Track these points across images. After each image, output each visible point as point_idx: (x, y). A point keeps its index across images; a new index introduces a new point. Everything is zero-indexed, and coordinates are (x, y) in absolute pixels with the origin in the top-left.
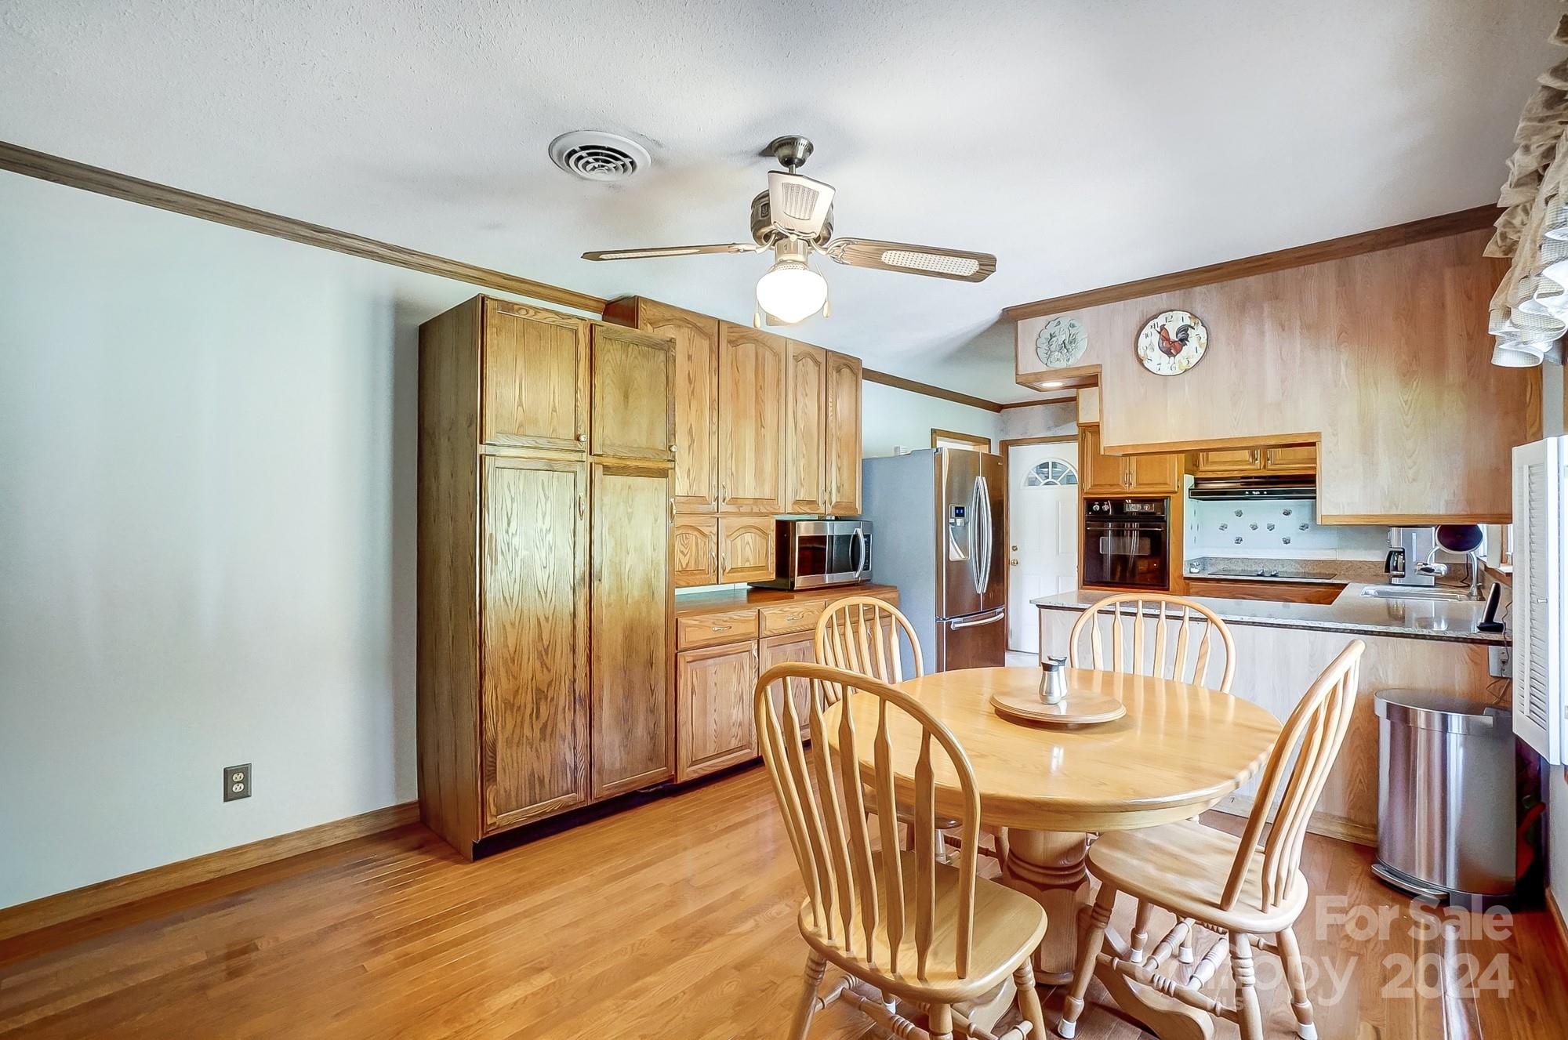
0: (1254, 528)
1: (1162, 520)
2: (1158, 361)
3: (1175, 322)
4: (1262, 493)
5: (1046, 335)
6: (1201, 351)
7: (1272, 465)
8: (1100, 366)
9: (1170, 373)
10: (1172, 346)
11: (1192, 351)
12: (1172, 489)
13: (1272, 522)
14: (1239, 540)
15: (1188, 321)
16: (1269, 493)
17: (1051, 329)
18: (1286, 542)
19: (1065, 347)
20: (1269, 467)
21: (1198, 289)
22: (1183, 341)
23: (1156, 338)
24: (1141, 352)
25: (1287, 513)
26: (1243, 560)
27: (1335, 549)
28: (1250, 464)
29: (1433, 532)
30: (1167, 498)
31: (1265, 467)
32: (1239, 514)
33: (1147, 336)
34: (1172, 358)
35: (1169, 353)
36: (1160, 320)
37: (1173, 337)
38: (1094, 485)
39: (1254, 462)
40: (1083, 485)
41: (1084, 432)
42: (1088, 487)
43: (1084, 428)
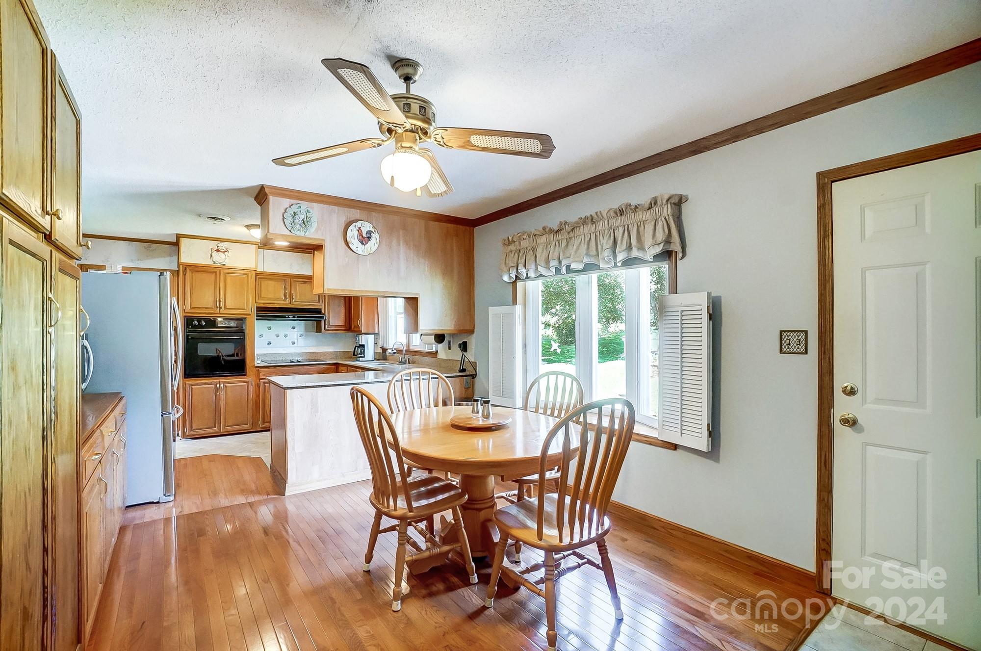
0: (278, 336)
1: (242, 332)
2: (355, 244)
3: (366, 227)
4: (294, 317)
5: (290, 211)
6: (377, 246)
7: (294, 302)
8: (324, 240)
9: (362, 253)
10: (365, 239)
11: (373, 244)
12: (248, 313)
13: (287, 333)
14: (269, 344)
15: (371, 229)
16: (298, 317)
17: (295, 208)
18: (293, 343)
19: (304, 223)
20: (293, 303)
21: (374, 214)
22: (369, 238)
23: (356, 233)
24: (348, 239)
25: (294, 328)
26: (272, 354)
27: (316, 346)
28: (283, 301)
29: (433, 337)
30: (245, 318)
31: (291, 303)
32: (270, 328)
33: (351, 230)
34: (363, 246)
35: (362, 243)
36: (359, 224)
37: (364, 235)
38: (192, 308)
39: (285, 300)
40: (183, 307)
41: (185, 269)
42: (188, 309)
43: (185, 266)
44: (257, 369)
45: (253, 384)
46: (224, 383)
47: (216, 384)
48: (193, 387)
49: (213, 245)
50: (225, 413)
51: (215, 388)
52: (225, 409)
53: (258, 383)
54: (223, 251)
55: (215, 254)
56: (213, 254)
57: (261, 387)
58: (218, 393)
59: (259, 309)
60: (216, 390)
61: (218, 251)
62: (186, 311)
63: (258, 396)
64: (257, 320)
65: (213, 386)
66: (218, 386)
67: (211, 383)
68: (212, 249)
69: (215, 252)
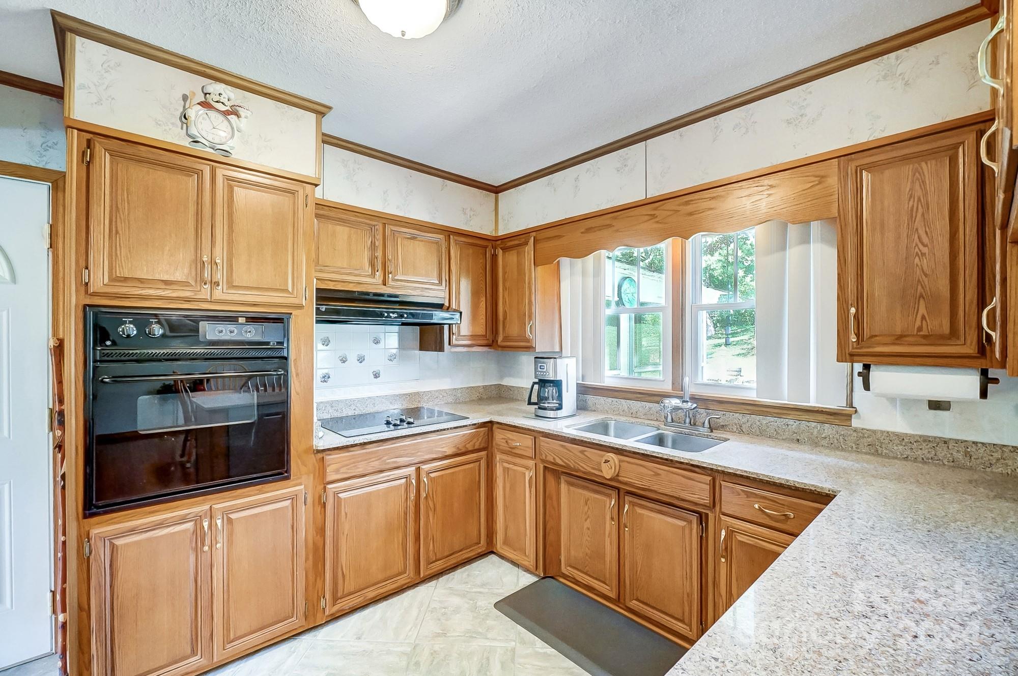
7: (392, 280)
12: (297, 303)
18: (377, 376)
28: (369, 276)
30: (290, 317)
31: (384, 283)
38: (114, 279)
39: (373, 275)
40: (79, 275)
41: (89, 147)
42: (99, 280)
43: (89, 136)
44: (320, 455)
45: (309, 500)
46: (226, 512)
47: (198, 520)
48: (118, 542)
49: (192, 84)
50: (226, 602)
51: (195, 531)
52: (227, 590)
53: (320, 497)
54: (222, 108)
55: (195, 112)
56: (191, 113)
57: (329, 507)
58: (206, 548)
59: (324, 296)
60: (199, 536)
61: (205, 104)
62: (91, 290)
63: (321, 531)
64: (318, 322)
65: (189, 526)
66: (206, 525)
67: (183, 520)
68: (185, 98)
69: (200, 107)
